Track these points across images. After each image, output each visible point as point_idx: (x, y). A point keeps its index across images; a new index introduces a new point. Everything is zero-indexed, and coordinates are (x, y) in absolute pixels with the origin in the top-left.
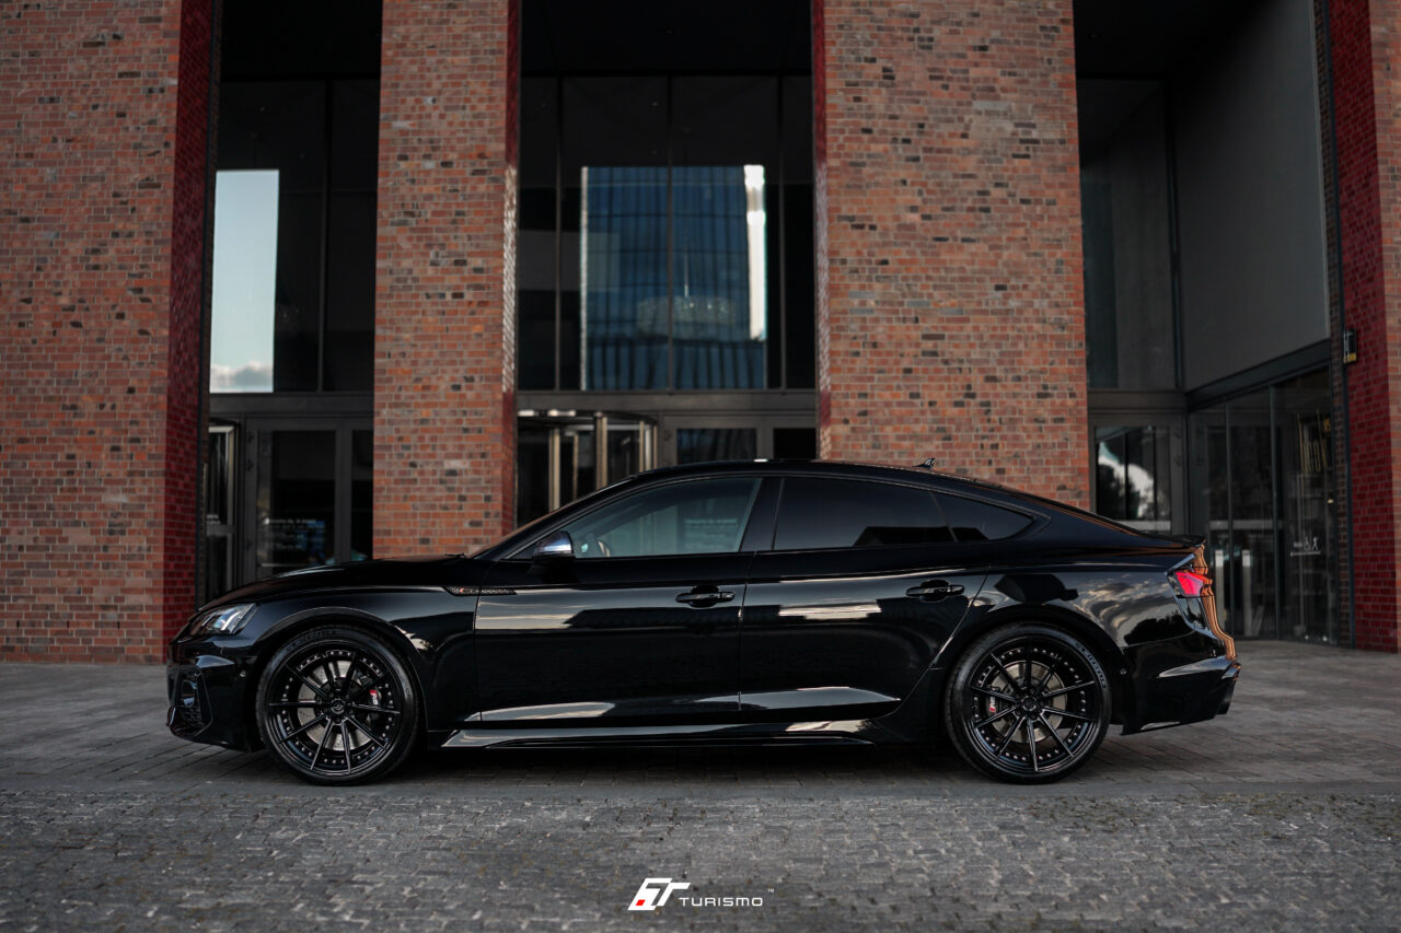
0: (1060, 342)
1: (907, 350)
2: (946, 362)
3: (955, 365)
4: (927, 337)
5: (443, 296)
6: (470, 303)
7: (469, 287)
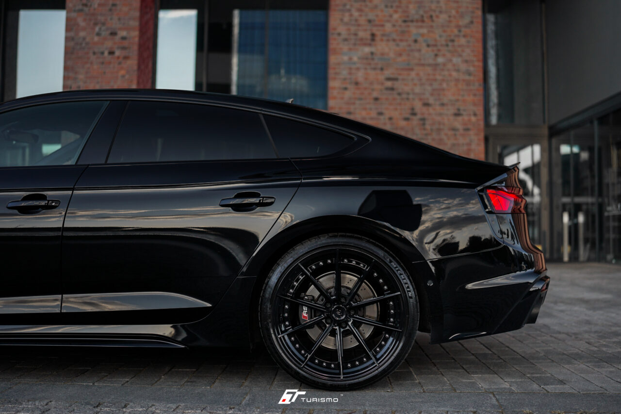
0: (468, 83)
1: (376, 86)
2: (399, 94)
3: (404, 96)
4: (388, 79)
5: (103, 53)
6: (118, 58)
7: (118, 48)
